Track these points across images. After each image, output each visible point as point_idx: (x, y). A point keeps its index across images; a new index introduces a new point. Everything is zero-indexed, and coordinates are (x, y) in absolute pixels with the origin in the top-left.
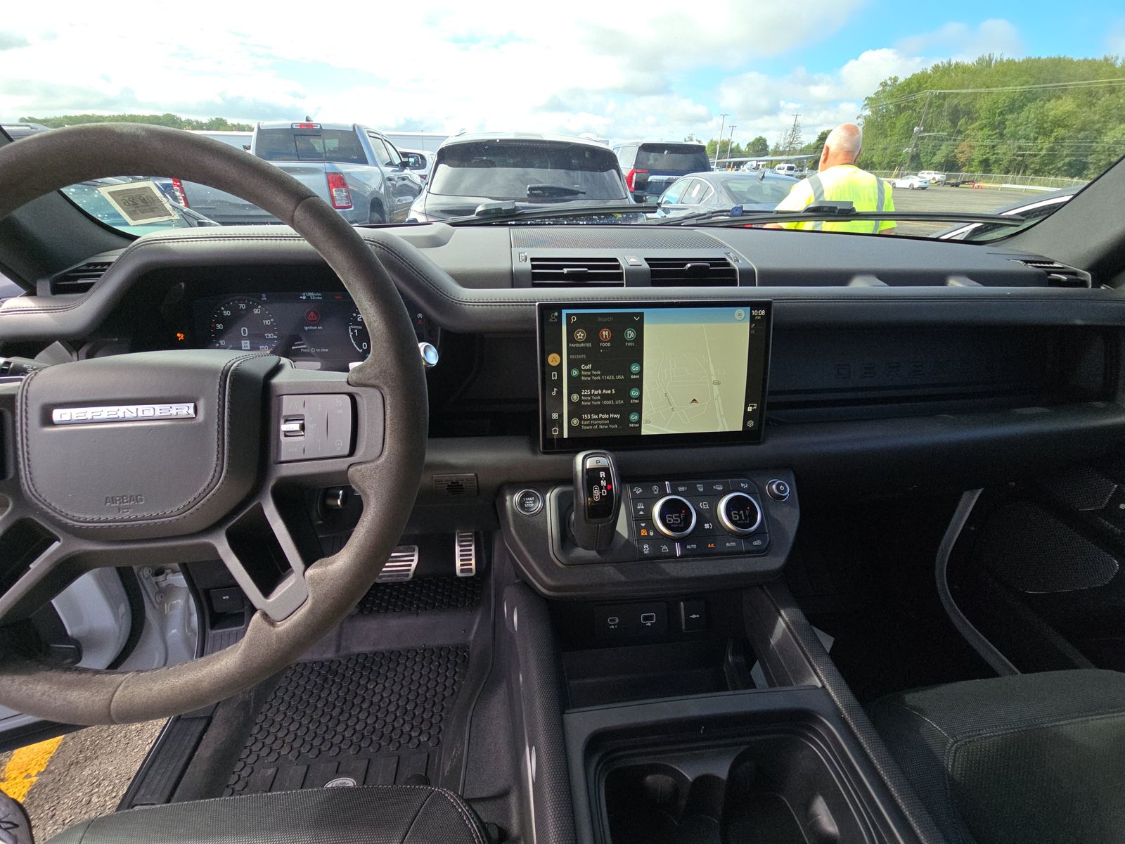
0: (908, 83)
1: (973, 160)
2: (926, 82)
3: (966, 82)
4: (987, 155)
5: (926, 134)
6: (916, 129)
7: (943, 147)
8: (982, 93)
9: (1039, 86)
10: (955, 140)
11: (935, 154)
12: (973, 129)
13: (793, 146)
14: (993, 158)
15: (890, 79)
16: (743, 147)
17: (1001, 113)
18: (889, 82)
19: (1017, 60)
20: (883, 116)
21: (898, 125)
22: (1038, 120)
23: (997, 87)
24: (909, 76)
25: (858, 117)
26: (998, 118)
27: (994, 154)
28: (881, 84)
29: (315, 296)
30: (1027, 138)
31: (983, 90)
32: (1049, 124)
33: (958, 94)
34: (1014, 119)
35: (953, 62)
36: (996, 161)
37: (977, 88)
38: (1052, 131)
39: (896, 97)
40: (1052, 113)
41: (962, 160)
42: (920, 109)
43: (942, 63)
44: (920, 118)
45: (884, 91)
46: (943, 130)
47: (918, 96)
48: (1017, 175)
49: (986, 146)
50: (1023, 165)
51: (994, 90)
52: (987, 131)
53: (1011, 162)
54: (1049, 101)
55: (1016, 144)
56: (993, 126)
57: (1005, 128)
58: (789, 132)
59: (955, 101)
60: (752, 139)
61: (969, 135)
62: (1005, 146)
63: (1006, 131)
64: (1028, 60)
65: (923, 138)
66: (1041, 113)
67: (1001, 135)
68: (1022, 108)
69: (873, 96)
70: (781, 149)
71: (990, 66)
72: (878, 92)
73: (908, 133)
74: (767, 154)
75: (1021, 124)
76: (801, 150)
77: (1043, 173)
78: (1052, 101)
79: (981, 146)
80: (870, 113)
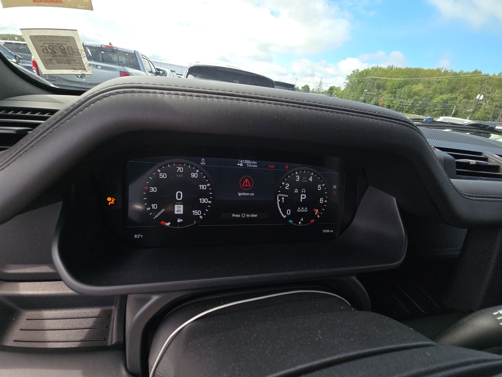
0: (363, 72)
1: (384, 105)
2: (369, 73)
3: (383, 75)
4: (390, 104)
5: (368, 93)
6: (365, 90)
7: (374, 99)
8: (388, 80)
9: (410, 79)
10: (378, 96)
11: (371, 101)
12: (385, 93)
13: (319, 90)
14: (391, 105)
15: (356, 70)
16: (300, 88)
17: (395, 88)
18: (356, 71)
19: (402, 68)
20: (353, 84)
21: (358, 88)
22: (408, 92)
23: (394, 78)
24: (363, 70)
25: (344, 83)
26: (394, 90)
27: (392, 103)
28: (353, 71)
30: (404, 99)
31: (389, 79)
32: (412, 94)
33: (380, 79)
34: (400, 91)
35: (379, 67)
36: (393, 106)
37: (387, 77)
38: (413, 97)
39: (358, 77)
40: (414, 90)
41: (380, 104)
42: (367, 83)
43: (375, 66)
44: (366, 86)
45: (354, 74)
46: (374, 92)
47: (366, 78)
48: (400, 112)
49: (389, 100)
50: (402, 109)
51: (393, 79)
52: (390, 94)
53: (398, 107)
54: (413, 85)
55: (400, 100)
56: (392, 93)
57: (396, 94)
58: (318, 85)
59: (379, 82)
60: (303, 85)
61: (383, 95)
62: (396, 101)
63: (396, 95)
64: (407, 68)
65: (367, 94)
66: (410, 89)
67: (395, 97)
68: (403, 87)
69: (350, 75)
70: (315, 91)
71: (392, 70)
72: (352, 74)
73: (362, 91)
74: (309, 92)
75: (402, 93)
76: (322, 92)
77: (409, 112)
78: (414, 85)
79: (388, 100)
80: (349, 82)
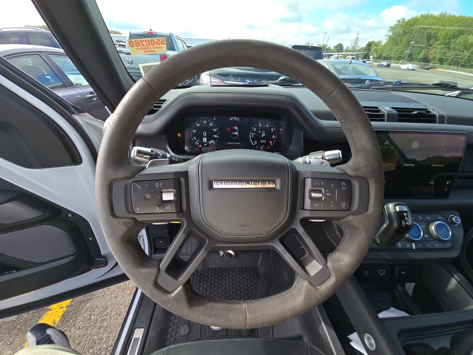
0: (410, 21)
1: (436, 58)
2: (418, 21)
3: (435, 23)
4: (442, 56)
5: (416, 45)
6: (412, 42)
7: (423, 51)
8: (441, 29)
9: (465, 28)
10: (428, 49)
11: (419, 54)
12: (437, 44)
13: (355, 48)
14: (444, 58)
15: (402, 19)
16: (332, 48)
17: (449, 38)
18: (401, 20)
19: (456, 16)
20: (397, 36)
21: (404, 40)
22: (465, 43)
23: (448, 26)
24: (410, 18)
25: (386, 36)
26: (447, 41)
27: (445, 56)
28: (397, 21)
29: (237, 119)
30: (459, 50)
31: (442, 27)
32: (469, 45)
33: (431, 28)
34: (455, 41)
35: (430, 14)
36: (446, 60)
37: (439, 26)
38: (470, 49)
39: (404, 27)
40: (470, 40)
41: (431, 58)
42: (414, 33)
43: (425, 14)
44: (414, 37)
45: (398, 24)
46: (424, 44)
47: (414, 27)
48: (454, 66)
49: (442, 52)
50: (457, 62)
51: (446, 28)
52: (442, 46)
53: (452, 60)
54: (469, 35)
55: (455, 52)
56: (445, 44)
57: (450, 45)
58: (354, 41)
59: (430, 31)
60: (336, 44)
61: (434, 47)
62: (450, 53)
63: (450, 47)
64: (461, 16)
65: (414, 47)
66: (466, 40)
67: (449, 48)
68: (458, 37)
69: (394, 26)
70: (349, 49)
71: (445, 17)
72: (396, 25)
73: (408, 44)
74: (342, 51)
75: (457, 44)
76: (358, 50)
77: (465, 66)
78: (471, 35)
79: (440, 52)
80: (391, 34)
